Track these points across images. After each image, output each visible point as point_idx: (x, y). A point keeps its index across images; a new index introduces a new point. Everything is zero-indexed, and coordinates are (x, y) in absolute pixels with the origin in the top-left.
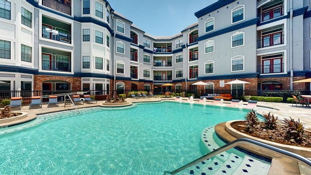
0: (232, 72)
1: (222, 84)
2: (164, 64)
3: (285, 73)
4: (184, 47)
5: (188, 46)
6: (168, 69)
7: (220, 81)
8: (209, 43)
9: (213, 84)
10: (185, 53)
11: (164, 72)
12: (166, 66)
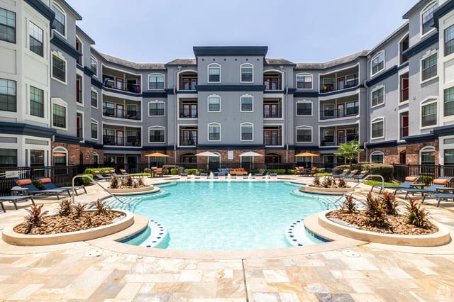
0: (241, 141)
1: (231, 155)
2: (120, 112)
3: (283, 146)
4: (170, 92)
5: (177, 92)
6: (132, 123)
7: (229, 152)
8: (214, 98)
9: (220, 155)
10: (173, 103)
11: (120, 129)
12: (123, 117)
